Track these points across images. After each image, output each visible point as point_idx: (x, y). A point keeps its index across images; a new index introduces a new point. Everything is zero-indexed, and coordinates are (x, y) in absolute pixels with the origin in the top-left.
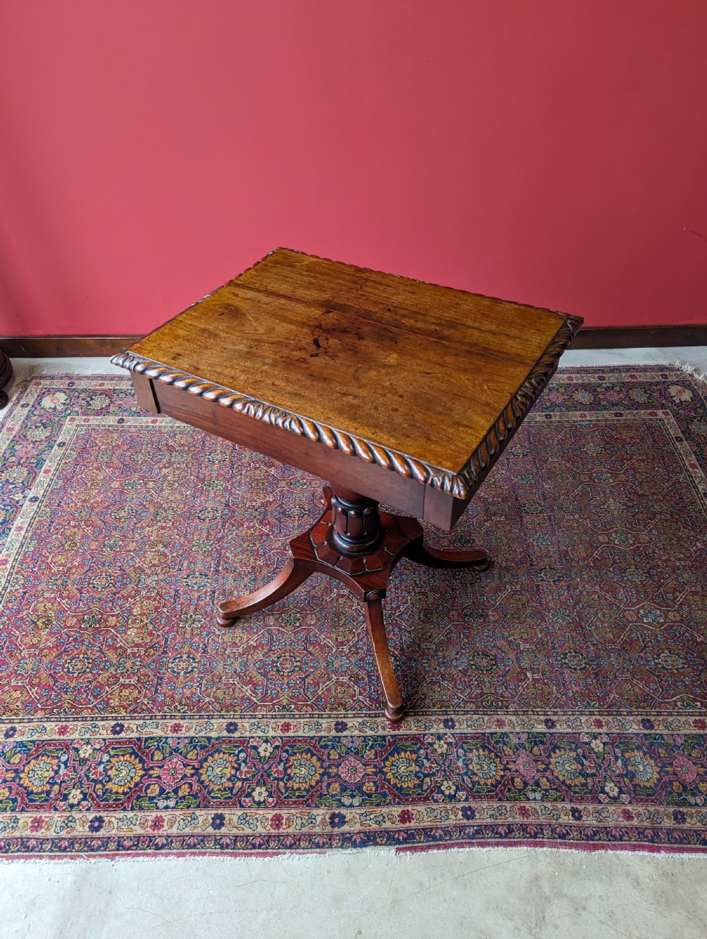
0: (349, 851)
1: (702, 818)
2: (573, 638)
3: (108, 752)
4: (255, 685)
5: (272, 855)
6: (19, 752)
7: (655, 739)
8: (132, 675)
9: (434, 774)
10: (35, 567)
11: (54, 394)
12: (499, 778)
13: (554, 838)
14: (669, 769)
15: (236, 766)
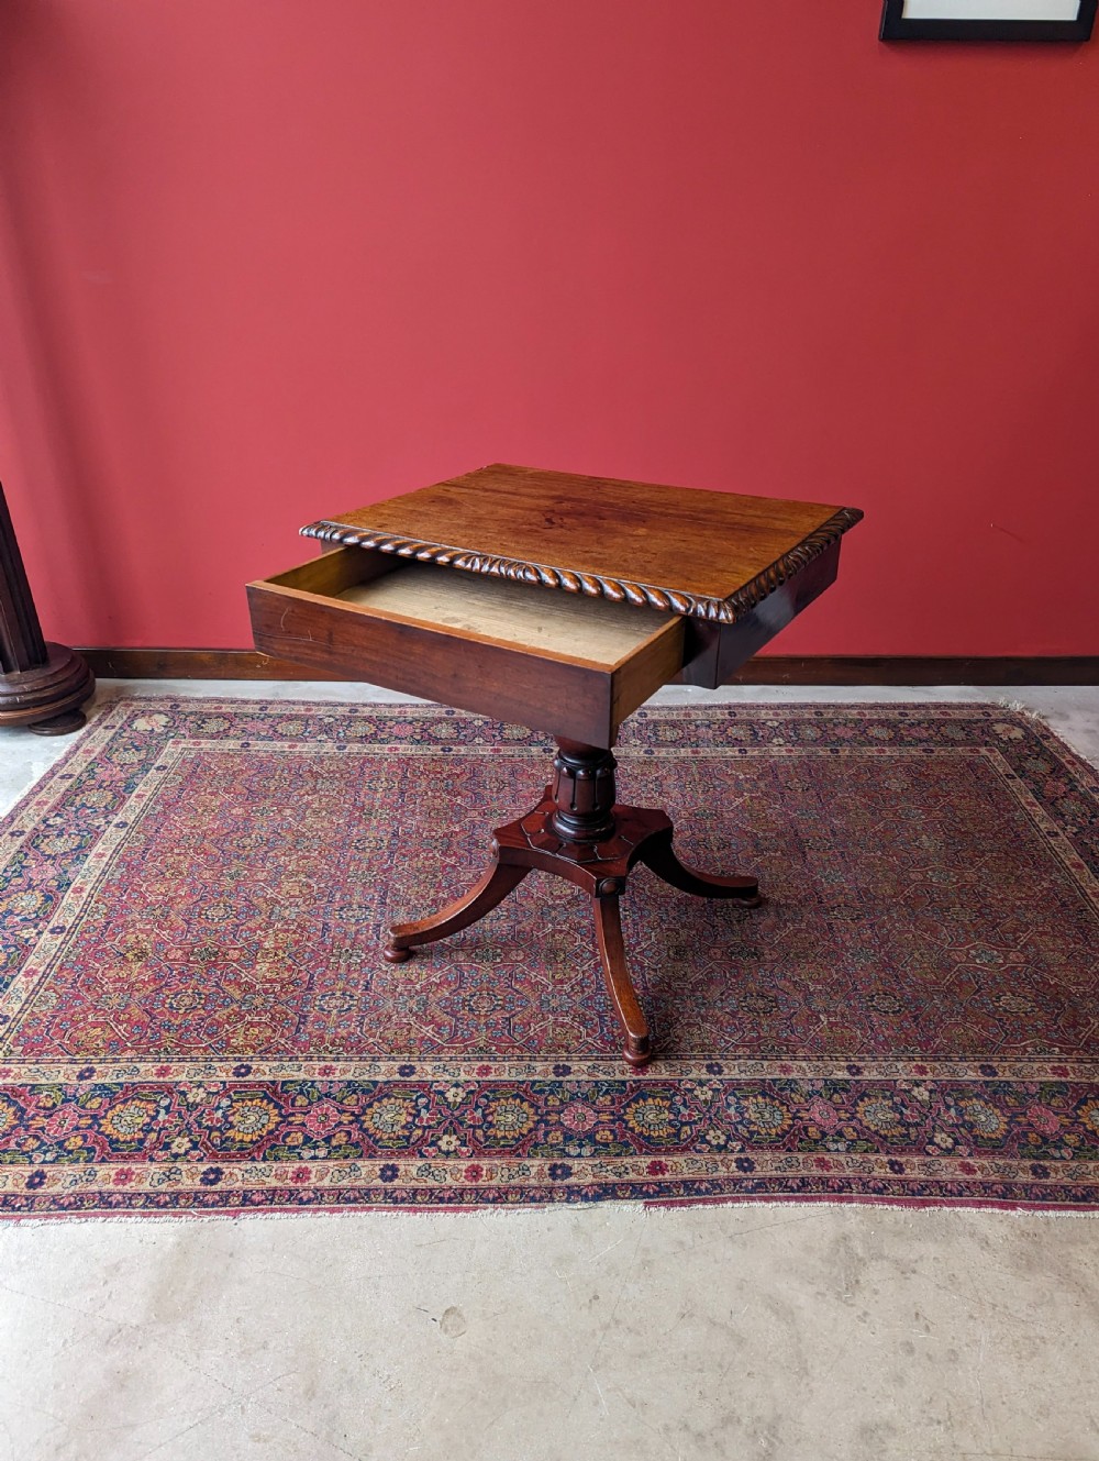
0: (578, 1206)
1: (1071, 1172)
2: (881, 979)
3: (230, 1097)
4: (439, 1026)
5: (467, 1210)
6: (99, 1096)
7: (999, 1086)
8: (263, 1013)
9: (695, 1122)
10: (122, 896)
11: (150, 716)
12: (786, 1128)
13: (866, 1193)
14: (1022, 1119)
15: (414, 1112)
